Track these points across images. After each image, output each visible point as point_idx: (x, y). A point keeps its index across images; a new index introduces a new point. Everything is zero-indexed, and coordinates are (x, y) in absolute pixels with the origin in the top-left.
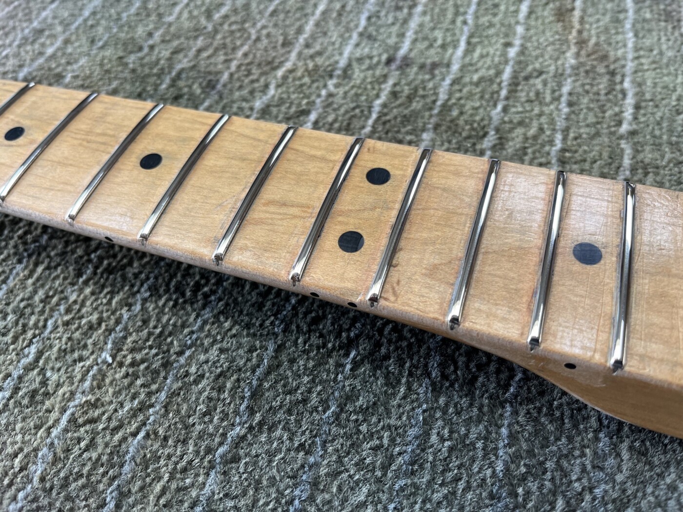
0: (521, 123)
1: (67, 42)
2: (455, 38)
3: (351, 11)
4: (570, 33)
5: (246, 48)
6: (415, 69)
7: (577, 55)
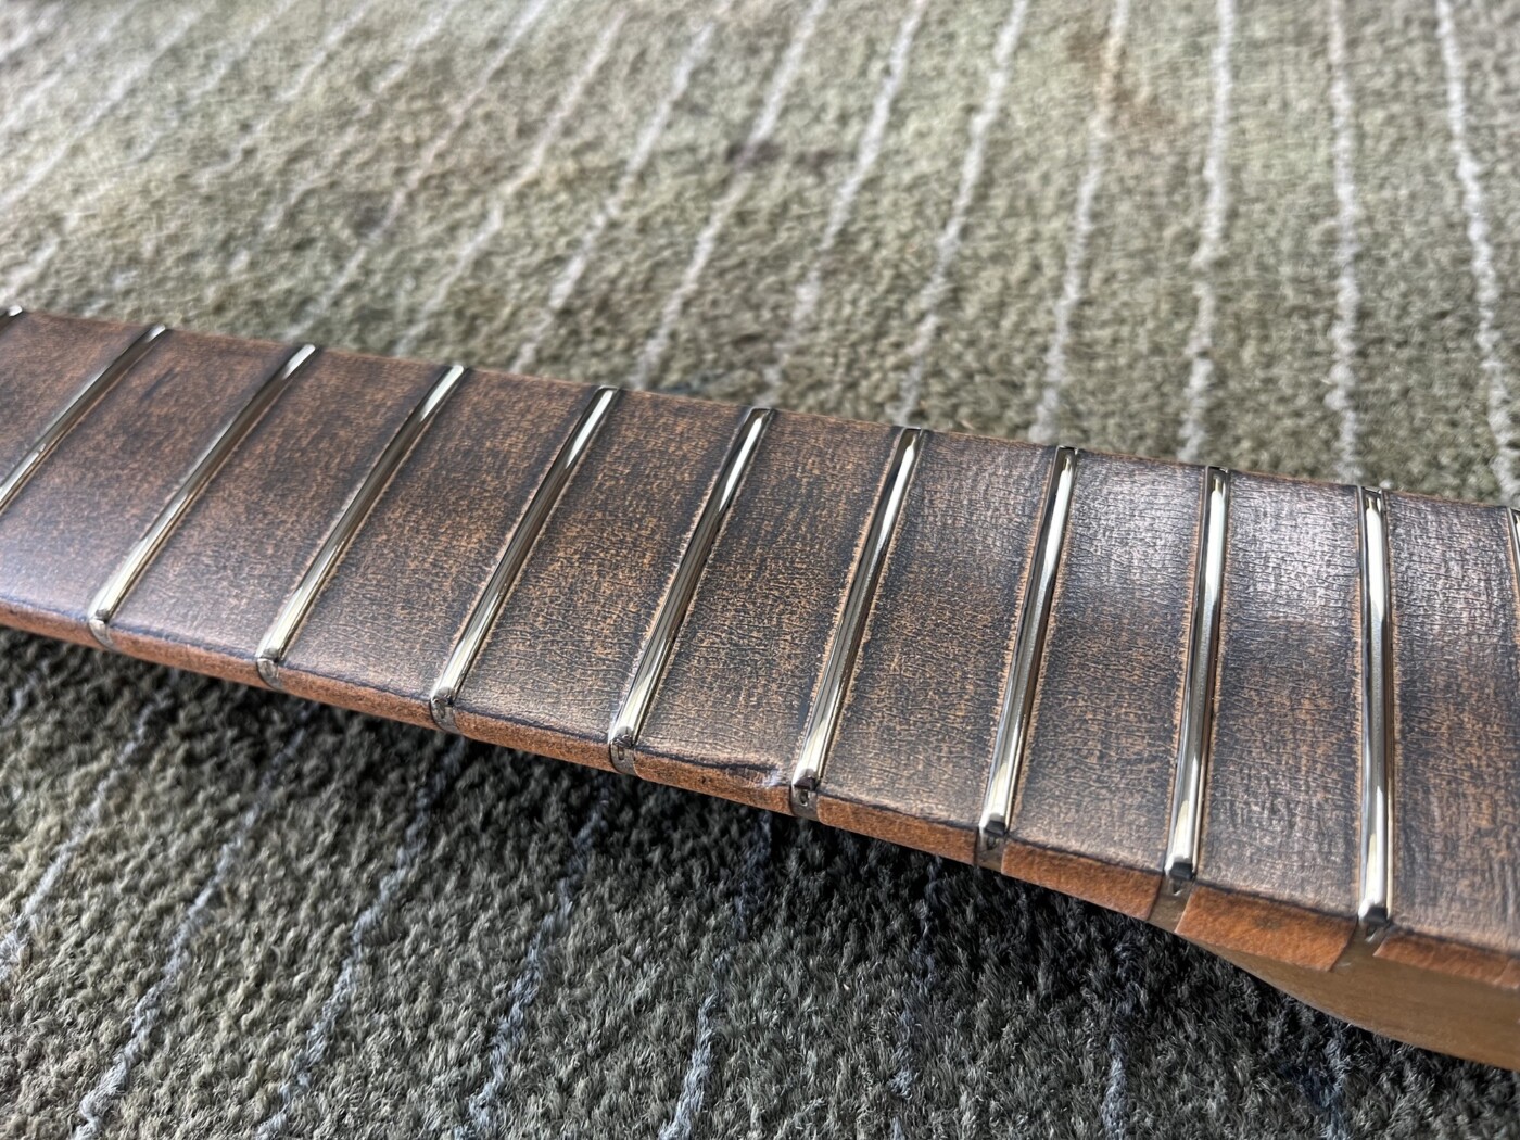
0: (997, 258)
1: (76, 150)
2: (867, 104)
3: (658, 63)
4: (1099, 80)
5: (441, 143)
6: (784, 166)
7: (1113, 121)
